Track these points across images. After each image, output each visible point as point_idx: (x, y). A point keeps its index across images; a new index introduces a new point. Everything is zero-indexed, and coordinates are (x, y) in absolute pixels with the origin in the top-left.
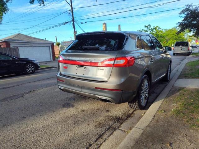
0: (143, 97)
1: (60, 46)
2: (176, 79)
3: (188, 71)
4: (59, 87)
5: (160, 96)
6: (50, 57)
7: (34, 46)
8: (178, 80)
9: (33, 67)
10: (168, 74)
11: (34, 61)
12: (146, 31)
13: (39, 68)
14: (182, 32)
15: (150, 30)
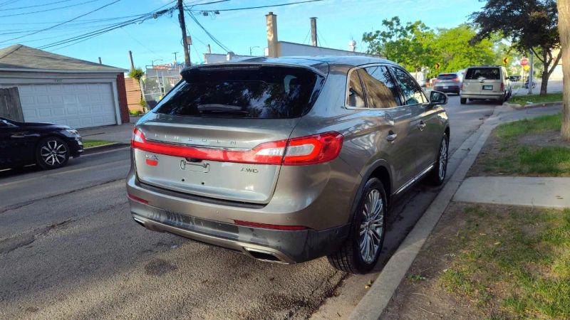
0: (368, 239)
1: (143, 78)
2: (463, 177)
3: (496, 152)
4: (136, 216)
5: (414, 230)
6: (112, 113)
7: (63, 81)
8: (467, 180)
9: (62, 149)
10: (441, 164)
11: (65, 129)
12: (387, 37)
13: (81, 151)
14: (484, 37)
15: (399, 33)
